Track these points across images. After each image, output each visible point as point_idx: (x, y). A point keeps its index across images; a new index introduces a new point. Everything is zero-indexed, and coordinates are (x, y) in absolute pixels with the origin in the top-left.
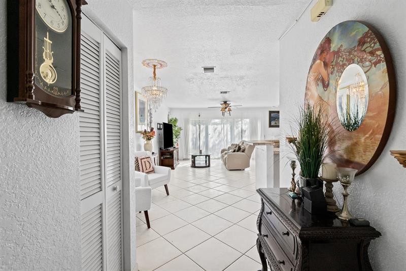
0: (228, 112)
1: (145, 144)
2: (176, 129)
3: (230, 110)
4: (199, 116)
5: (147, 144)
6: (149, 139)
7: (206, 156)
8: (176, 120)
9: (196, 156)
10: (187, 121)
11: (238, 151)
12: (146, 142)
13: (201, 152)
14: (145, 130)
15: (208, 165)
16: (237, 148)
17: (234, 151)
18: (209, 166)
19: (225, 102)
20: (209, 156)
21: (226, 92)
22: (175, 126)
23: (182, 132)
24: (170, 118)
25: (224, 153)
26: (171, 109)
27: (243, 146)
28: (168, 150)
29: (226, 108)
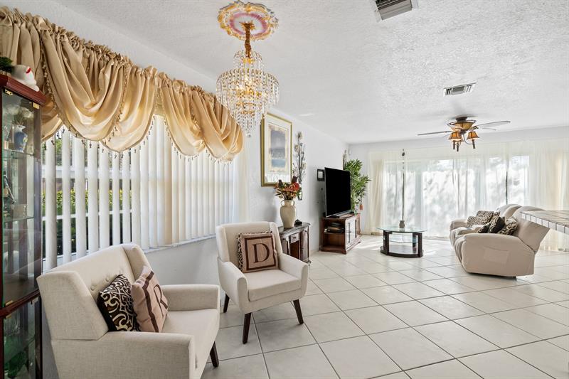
0: (470, 141)
1: (283, 207)
2: (358, 179)
3: (473, 136)
4: (403, 154)
5: (285, 206)
6: (288, 198)
7: (415, 234)
8: (358, 164)
9: (391, 232)
10: (379, 165)
11: (495, 231)
12: (283, 204)
13: (402, 224)
14: (280, 181)
15: (417, 253)
16: (493, 223)
17: (485, 230)
18: (420, 255)
19: (461, 120)
20: (420, 235)
21: (460, 89)
22: (356, 174)
23: (369, 185)
24: (348, 160)
25: (457, 231)
26: (350, 146)
27: (511, 220)
28: (336, 217)
29: (463, 132)
